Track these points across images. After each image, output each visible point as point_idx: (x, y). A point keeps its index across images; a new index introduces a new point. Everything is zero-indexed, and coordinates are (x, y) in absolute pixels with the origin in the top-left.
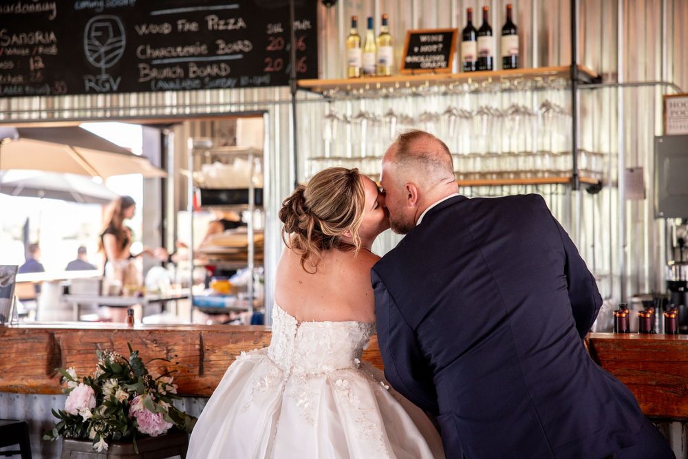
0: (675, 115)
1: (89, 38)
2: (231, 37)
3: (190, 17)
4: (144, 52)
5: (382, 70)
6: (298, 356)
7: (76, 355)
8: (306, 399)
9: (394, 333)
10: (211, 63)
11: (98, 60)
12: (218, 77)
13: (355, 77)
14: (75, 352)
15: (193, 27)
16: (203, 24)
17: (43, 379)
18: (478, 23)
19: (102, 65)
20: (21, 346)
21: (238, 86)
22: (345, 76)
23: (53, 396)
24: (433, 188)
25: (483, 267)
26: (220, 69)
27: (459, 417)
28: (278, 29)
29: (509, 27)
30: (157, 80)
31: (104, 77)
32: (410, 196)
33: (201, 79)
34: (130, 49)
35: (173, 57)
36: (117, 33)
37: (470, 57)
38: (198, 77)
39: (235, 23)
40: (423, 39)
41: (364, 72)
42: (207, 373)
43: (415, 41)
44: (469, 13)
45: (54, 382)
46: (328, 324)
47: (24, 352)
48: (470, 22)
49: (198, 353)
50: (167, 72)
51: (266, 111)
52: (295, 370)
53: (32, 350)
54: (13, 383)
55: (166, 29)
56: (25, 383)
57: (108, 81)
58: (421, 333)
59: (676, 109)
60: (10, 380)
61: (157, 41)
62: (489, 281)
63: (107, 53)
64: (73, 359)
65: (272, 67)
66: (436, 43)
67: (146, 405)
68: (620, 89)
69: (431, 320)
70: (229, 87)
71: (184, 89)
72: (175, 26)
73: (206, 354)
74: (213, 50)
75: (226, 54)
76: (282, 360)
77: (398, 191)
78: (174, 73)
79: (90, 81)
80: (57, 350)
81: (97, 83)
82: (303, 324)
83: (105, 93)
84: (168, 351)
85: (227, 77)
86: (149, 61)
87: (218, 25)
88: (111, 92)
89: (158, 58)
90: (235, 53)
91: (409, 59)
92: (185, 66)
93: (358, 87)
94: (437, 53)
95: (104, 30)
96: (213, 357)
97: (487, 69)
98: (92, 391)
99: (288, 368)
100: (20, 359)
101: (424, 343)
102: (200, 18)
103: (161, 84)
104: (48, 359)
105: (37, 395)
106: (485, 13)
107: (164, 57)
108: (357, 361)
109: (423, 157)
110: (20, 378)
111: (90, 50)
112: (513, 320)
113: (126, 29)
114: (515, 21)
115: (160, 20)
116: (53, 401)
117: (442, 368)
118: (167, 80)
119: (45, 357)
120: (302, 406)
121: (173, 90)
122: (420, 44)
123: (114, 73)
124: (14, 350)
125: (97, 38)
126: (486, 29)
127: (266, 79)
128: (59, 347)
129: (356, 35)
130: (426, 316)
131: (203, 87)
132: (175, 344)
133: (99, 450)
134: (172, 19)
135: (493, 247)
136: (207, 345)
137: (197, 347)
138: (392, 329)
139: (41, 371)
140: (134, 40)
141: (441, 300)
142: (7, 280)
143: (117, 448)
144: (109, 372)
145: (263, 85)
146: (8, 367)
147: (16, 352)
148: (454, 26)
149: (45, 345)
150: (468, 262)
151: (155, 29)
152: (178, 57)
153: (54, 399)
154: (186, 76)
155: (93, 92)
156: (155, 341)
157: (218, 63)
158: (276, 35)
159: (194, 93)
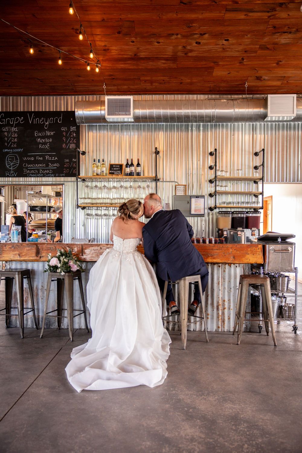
0: (178, 190)
1: (7, 160)
2: (53, 162)
3: (40, 156)
4: (25, 165)
5: (103, 174)
6: (124, 248)
7: (44, 251)
8: (129, 259)
9: (150, 243)
10: (47, 169)
11: (10, 167)
12: (49, 173)
13: (95, 176)
14: (44, 250)
15: (41, 159)
16: (44, 158)
17: (35, 257)
18: (130, 163)
19: (11, 168)
20: (28, 248)
21: (55, 176)
22: (92, 175)
23: (34, 262)
24: (157, 207)
25: (171, 226)
26: (49, 171)
27: (166, 262)
28: (67, 161)
29: (138, 165)
30: (29, 174)
31: (12, 172)
32: (151, 209)
33: (44, 174)
34: (21, 164)
35: (35, 167)
36: (17, 159)
37: (128, 172)
38: (42, 173)
39: (55, 158)
40: (114, 166)
41: (97, 174)
42: (84, 255)
43: (112, 167)
44: (128, 160)
45: (38, 258)
46: (132, 239)
47: (28, 250)
48: (128, 163)
49: (81, 250)
50: (33, 171)
51: (64, 184)
52: (123, 252)
53: (31, 249)
54: (25, 258)
55: (32, 159)
56: (29, 258)
57: (13, 173)
58: (156, 242)
59: (178, 189)
60: (24, 258)
61: (29, 162)
62: (172, 229)
63: (13, 165)
64: (44, 252)
65: (66, 171)
66: (118, 167)
67: (74, 263)
68: (164, 183)
69: (159, 239)
70: (52, 177)
71: (38, 177)
72: (35, 158)
73: (83, 250)
74: (47, 165)
75: (52, 167)
76: (119, 249)
77: (148, 207)
78: (35, 172)
79: (7, 173)
80: (38, 250)
81: (9, 174)
82: (125, 240)
83: (12, 177)
84: (72, 249)
85: (51, 174)
86: (27, 168)
87: (49, 159)
88: (14, 177)
89: (30, 167)
90: (54, 167)
91: (110, 171)
92: (38, 170)
93: (95, 178)
94: (118, 170)
95: (13, 158)
96: (85, 251)
97: (132, 176)
98: (58, 259)
99: (122, 251)
100: (27, 252)
101: (157, 245)
102: (43, 156)
103: (30, 175)
104: (36, 252)
105: (29, 262)
106: (132, 160)
107: (32, 167)
108: (137, 249)
109: (156, 200)
110: (27, 257)
111: (7, 164)
112: (178, 238)
113: (19, 158)
114: (140, 163)
115: (31, 156)
116: (34, 264)
117: (161, 250)
118: (32, 174)
119: (35, 251)
120: (128, 261)
121: (34, 177)
122: (114, 168)
123: (15, 171)
124: (25, 249)
125: (10, 160)
126: (132, 165)
127: (64, 175)
128: (39, 248)
129: (95, 164)
130: (158, 238)
131: (44, 176)
132: (75, 247)
133: (62, 275)
134: (35, 156)
135: (173, 221)
136: (84, 247)
137: (81, 248)
138: (149, 242)
139: (34, 255)
140: (22, 161)
141: (163, 233)
142: (18, 230)
143: (67, 274)
144: (62, 255)
145: (63, 176)
146: (23, 254)
147: (26, 250)
148: (123, 163)
149: (35, 248)
150: (168, 224)
151: (29, 159)
152: (36, 167)
153: (35, 263)
154: (39, 173)
155: (8, 176)
156: (68, 247)
157: (49, 169)
158: (67, 162)
159: (41, 178)
